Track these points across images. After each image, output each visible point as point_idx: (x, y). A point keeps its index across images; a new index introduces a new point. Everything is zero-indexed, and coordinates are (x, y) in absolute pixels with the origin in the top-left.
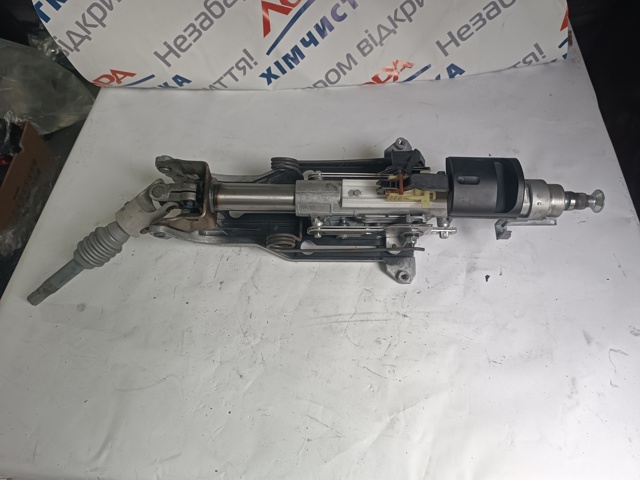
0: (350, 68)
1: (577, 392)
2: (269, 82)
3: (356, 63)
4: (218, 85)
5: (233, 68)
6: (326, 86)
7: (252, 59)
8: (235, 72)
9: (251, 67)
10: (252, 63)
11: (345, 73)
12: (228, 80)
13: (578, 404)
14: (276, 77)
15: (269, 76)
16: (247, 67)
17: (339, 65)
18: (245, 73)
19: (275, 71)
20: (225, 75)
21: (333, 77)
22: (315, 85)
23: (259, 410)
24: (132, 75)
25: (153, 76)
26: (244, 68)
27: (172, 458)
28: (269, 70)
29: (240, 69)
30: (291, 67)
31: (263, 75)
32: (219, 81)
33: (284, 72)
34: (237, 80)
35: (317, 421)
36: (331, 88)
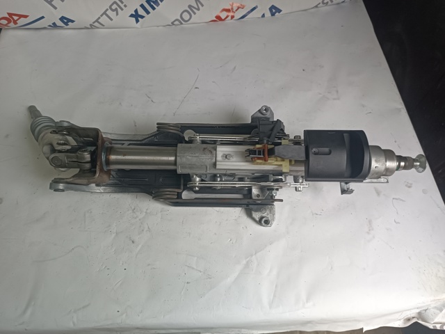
0: (198, 9)
1: (373, 229)
2: (137, 21)
3: (202, 5)
4: (96, 24)
5: (107, 10)
6: (182, 24)
7: (122, 3)
8: (109, 12)
9: (122, 9)
10: (122, 6)
11: (195, 13)
12: (104, 20)
13: (374, 237)
14: (142, 17)
15: (136, 16)
16: (119, 9)
17: (190, 7)
18: (117, 14)
19: (141, 12)
20: (102, 16)
21: (186, 16)
22: (173, 23)
23: (149, 265)
24: (26, 17)
25: (43, 17)
26: (116, 10)
27: (84, 307)
28: (136, 11)
29: (113, 10)
30: (154, 9)
31: (132, 16)
32: (97, 21)
33: (148, 12)
34: (111, 20)
35: (193, 268)
36: (185, 25)
